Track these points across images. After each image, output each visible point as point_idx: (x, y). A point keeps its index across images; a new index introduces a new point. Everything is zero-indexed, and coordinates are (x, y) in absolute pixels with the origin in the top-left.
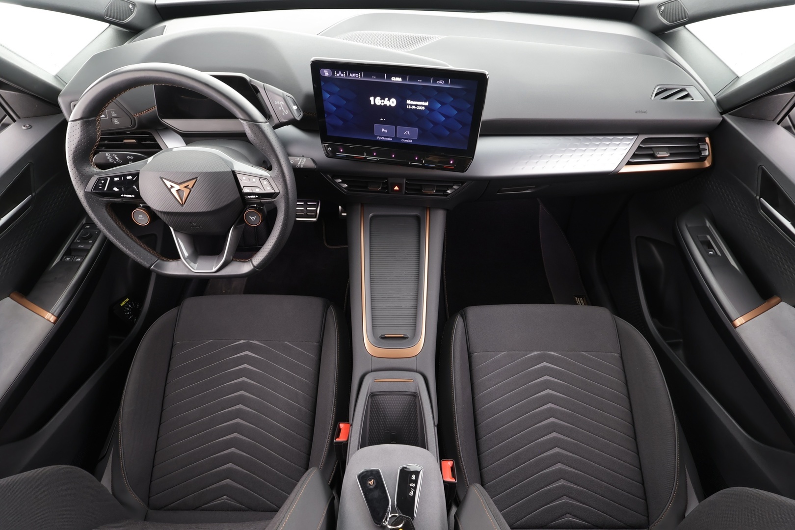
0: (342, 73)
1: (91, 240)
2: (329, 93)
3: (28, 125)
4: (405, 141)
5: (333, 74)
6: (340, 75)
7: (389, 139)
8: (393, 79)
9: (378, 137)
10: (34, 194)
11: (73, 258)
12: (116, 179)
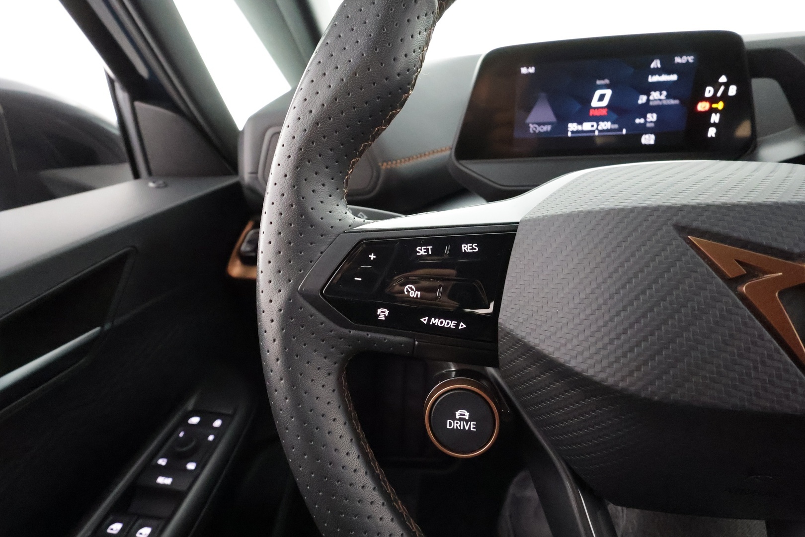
1: (192, 462)
3: (161, 183)
10: (107, 326)
11: (131, 523)
12: (421, 251)
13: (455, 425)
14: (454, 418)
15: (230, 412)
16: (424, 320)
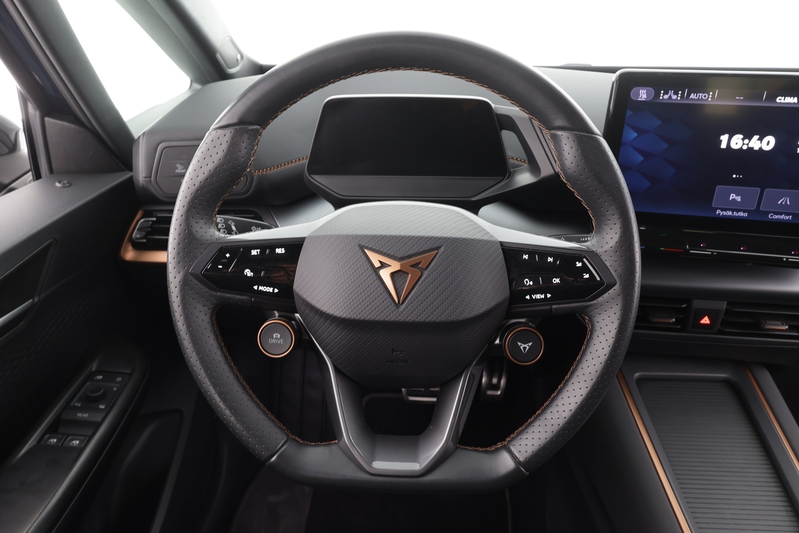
0: (676, 93)
1: (102, 404)
2: (636, 129)
3: (66, 182)
4: (776, 217)
5: (657, 95)
6: (670, 97)
7: (741, 214)
8: (780, 100)
9: (718, 212)
10: (36, 299)
11: (63, 440)
12: (254, 252)
13: (274, 341)
14: (273, 338)
15: (129, 371)
16: (255, 287)
